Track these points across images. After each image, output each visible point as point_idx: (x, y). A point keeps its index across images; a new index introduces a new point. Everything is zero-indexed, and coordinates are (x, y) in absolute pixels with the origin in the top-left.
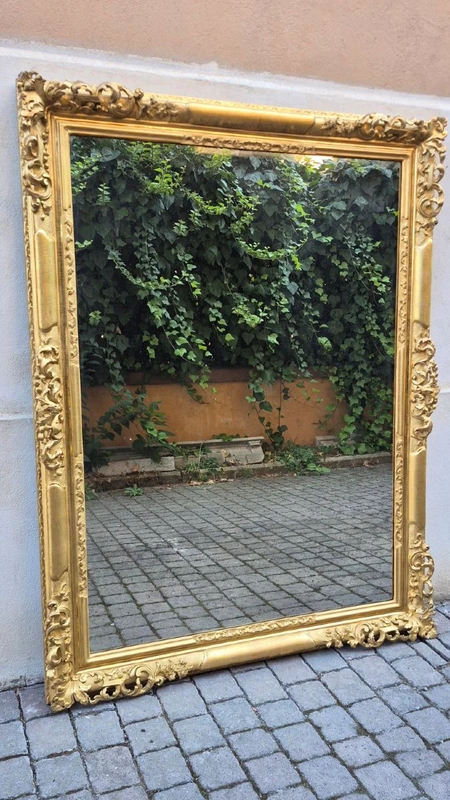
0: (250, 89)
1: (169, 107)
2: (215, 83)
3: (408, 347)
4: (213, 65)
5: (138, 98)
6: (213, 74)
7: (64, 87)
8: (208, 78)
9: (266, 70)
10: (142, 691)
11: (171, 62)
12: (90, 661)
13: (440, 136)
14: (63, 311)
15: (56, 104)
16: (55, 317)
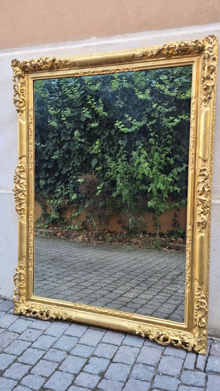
0: (110, 45)
1: (66, 62)
2: (93, 46)
3: (195, 173)
4: (94, 38)
5: (54, 60)
6: (94, 42)
7: (26, 63)
8: (91, 44)
9: (119, 34)
10: (46, 319)
11: (76, 41)
12: (32, 298)
13: (211, 46)
14: (28, 151)
15: (26, 69)
16: (25, 153)
